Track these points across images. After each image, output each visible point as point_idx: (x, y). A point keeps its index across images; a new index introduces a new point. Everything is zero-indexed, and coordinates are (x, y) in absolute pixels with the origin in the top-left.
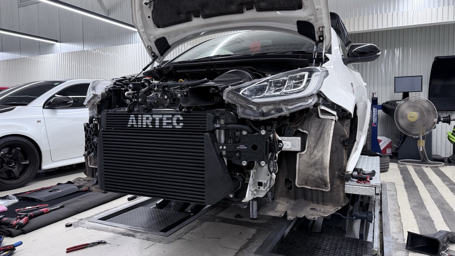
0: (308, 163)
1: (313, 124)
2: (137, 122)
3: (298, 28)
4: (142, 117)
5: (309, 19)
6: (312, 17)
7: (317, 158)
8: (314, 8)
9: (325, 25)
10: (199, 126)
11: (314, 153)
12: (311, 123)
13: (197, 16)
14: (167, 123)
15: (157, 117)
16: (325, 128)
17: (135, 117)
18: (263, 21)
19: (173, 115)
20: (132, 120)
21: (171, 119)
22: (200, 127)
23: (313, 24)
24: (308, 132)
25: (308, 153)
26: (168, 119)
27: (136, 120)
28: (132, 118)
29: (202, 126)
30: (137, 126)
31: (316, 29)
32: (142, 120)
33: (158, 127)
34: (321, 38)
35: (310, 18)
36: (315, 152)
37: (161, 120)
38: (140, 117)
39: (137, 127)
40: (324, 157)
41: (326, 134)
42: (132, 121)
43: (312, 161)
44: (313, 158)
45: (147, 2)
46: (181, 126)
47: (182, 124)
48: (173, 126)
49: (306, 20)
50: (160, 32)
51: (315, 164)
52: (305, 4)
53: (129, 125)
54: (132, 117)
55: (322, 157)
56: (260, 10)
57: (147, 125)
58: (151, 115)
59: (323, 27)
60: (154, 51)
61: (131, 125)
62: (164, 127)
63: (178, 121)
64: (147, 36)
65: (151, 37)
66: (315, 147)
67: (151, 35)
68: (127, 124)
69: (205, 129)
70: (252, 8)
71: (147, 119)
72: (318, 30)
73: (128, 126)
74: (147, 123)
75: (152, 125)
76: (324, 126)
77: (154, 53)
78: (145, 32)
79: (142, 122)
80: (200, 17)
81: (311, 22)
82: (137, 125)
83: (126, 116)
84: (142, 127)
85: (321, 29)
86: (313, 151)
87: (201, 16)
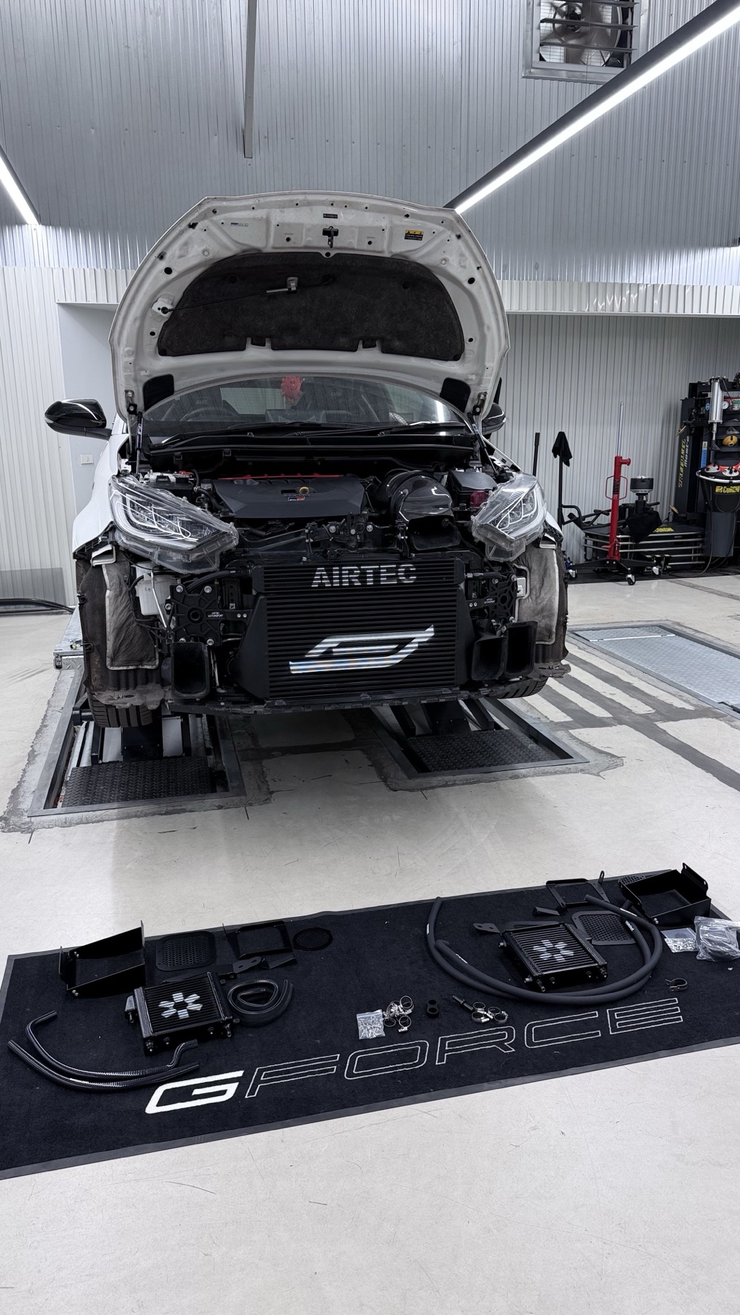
0: (533, 611)
1: (532, 556)
2: (331, 579)
3: (444, 388)
4: (341, 570)
5: (468, 380)
6: (474, 377)
7: (545, 603)
8: (484, 366)
9: (488, 392)
10: (442, 578)
11: (541, 597)
12: (530, 555)
13: (259, 342)
14: (387, 577)
15: (370, 569)
16: (549, 561)
17: (326, 571)
18: (388, 370)
19: (398, 564)
20: (321, 575)
21: (395, 570)
22: (444, 580)
23: (471, 387)
24: (528, 567)
25: (534, 597)
26: (389, 570)
27: (328, 575)
28: (320, 573)
29: (446, 578)
30: (330, 585)
31: (473, 394)
32: (341, 574)
33: (372, 584)
34: (478, 410)
35: (470, 377)
36: (543, 595)
37: (377, 573)
38: (336, 570)
39: (332, 587)
40: (553, 600)
41: (551, 570)
42: (320, 578)
43: (539, 607)
44: (540, 603)
45: (169, 307)
46: (411, 580)
47: (415, 577)
48: (399, 580)
49: (462, 379)
50: (164, 365)
51: (542, 610)
52: (467, 356)
53: (315, 584)
54: (320, 571)
55: (551, 601)
56: (387, 350)
57: (350, 582)
58: (359, 565)
59: (485, 394)
60: (136, 402)
61: (319, 584)
62: (382, 583)
63: (408, 573)
64: (135, 371)
65: (143, 373)
66: (541, 588)
67: (142, 369)
68: (312, 584)
69: (452, 582)
70: (375, 346)
71: (351, 572)
72: (476, 397)
73: (313, 586)
74: (349, 578)
75: (361, 582)
76: (547, 559)
77: (135, 406)
78: (134, 364)
79: (341, 579)
80: (264, 345)
81: (468, 383)
82: (332, 583)
83: (310, 570)
84: (341, 586)
85: (482, 396)
86: (540, 594)
87: (268, 344)
